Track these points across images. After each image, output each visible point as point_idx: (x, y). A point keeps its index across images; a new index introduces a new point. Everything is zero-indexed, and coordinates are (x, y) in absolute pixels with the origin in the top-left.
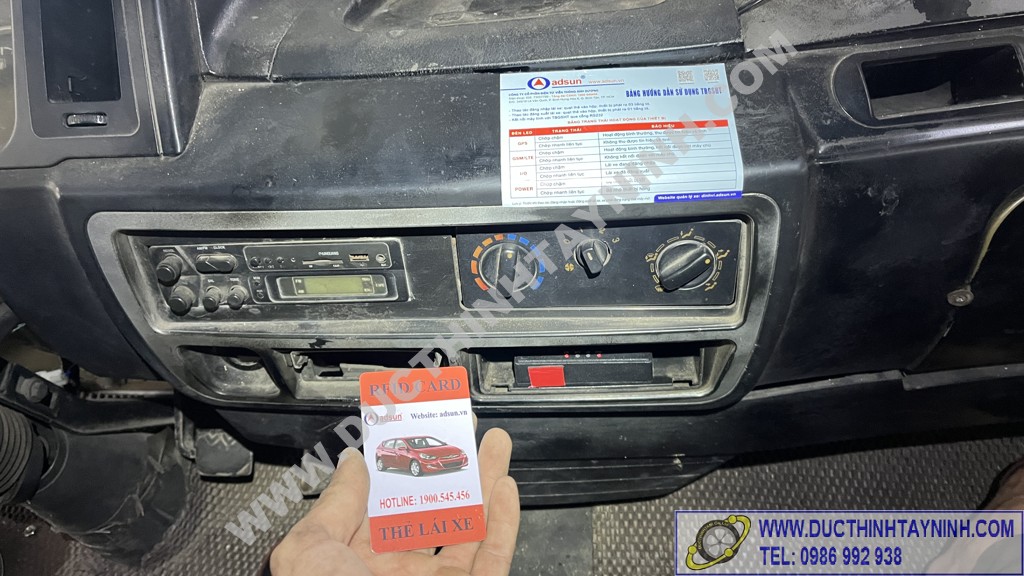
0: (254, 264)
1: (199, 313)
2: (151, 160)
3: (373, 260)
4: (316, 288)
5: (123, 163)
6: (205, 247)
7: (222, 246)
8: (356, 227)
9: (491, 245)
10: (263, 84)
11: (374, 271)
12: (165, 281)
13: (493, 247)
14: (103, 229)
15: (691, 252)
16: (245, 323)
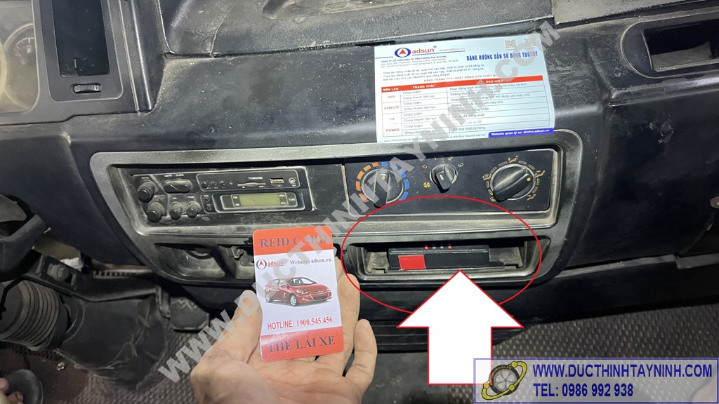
0: (204, 186)
1: (169, 221)
2: (131, 115)
3: (287, 182)
4: (248, 202)
5: (113, 118)
6: (170, 175)
7: (181, 174)
8: (274, 159)
9: (370, 170)
10: (207, 59)
11: (288, 190)
12: (144, 199)
13: (371, 172)
14: (101, 164)
15: (517, 173)
16: (199, 227)
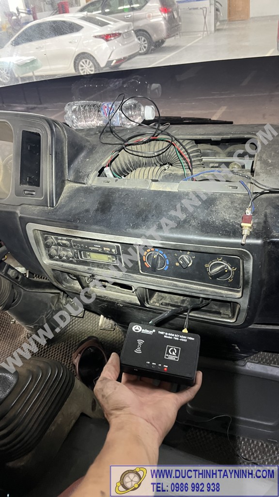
0: (74, 246)
1: (58, 259)
2: (46, 207)
3: (111, 251)
4: (94, 257)
5: (38, 208)
6: (60, 238)
7: (65, 238)
9: (150, 252)
10: (84, 186)
11: (111, 254)
12: (47, 247)
14: (31, 228)
15: (222, 266)
16: (71, 265)
